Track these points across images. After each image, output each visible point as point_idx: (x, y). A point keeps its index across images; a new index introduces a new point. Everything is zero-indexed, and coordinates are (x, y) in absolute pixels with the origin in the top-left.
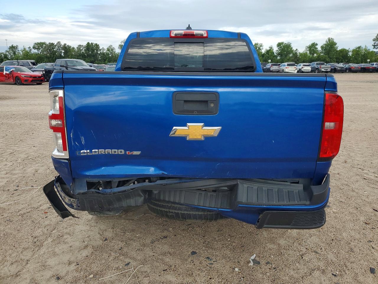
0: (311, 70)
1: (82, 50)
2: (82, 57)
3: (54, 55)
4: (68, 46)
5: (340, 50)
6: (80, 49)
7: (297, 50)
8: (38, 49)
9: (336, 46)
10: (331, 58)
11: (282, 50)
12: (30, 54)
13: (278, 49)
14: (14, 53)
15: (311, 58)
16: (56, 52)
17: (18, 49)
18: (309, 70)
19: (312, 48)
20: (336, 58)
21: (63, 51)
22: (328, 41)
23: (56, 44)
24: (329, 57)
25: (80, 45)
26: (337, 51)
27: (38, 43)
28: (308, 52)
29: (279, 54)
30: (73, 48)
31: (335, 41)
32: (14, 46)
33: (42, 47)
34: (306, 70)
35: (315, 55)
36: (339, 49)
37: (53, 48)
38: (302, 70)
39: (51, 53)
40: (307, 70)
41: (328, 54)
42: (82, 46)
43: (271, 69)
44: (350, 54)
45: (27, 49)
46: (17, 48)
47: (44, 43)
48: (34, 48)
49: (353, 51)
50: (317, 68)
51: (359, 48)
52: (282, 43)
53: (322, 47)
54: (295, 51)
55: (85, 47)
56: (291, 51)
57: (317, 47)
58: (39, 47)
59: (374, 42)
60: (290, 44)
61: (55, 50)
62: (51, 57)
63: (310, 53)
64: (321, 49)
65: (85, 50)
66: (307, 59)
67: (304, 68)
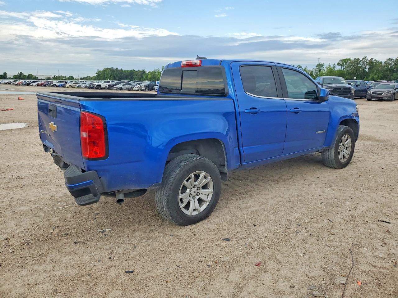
1: (391, 64)
2: (390, 72)
3: (357, 70)
4: (375, 60)
6: (388, 63)
8: (343, 65)
12: (334, 71)
14: (320, 71)
16: (360, 67)
17: (324, 67)
21: (368, 67)
23: (361, 59)
25: (390, 59)
27: (343, 60)
30: (381, 63)
32: (321, 64)
33: (346, 64)
37: (357, 64)
39: (354, 69)
42: (392, 59)
45: (332, 66)
46: (323, 65)
47: (349, 59)
48: (338, 64)
55: (395, 61)
58: (343, 63)
61: (359, 65)
62: (353, 73)
65: (395, 64)
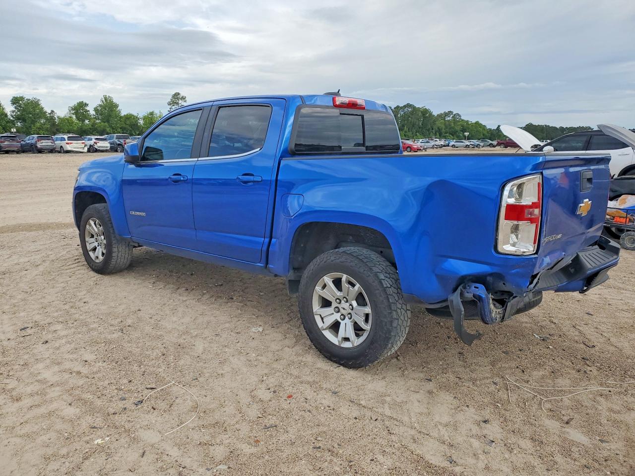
0: (111, 147)
5: (125, 115)
7: (52, 111)
9: (119, 108)
10: (113, 129)
11: (24, 110)
13: (14, 109)
15: (81, 126)
18: (107, 147)
19: (80, 109)
20: (120, 128)
22: (104, 100)
24: (111, 126)
26: (121, 117)
28: (74, 117)
29: (18, 118)
31: (114, 101)
34: (102, 147)
35: (87, 122)
36: (123, 113)
38: (96, 146)
40: (104, 147)
41: (108, 121)
43: (39, 145)
44: (141, 122)
49: (144, 118)
50: (119, 145)
51: (152, 114)
52: (22, 98)
53: (96, 110)
54: (50, 114)
56: (42, 113)
57: (88, 108)
59: (170, 107)
60: (37, 101)
63: (78, 118)
64: (94, 113)
66: (75, 129)
67: (99, 145)
